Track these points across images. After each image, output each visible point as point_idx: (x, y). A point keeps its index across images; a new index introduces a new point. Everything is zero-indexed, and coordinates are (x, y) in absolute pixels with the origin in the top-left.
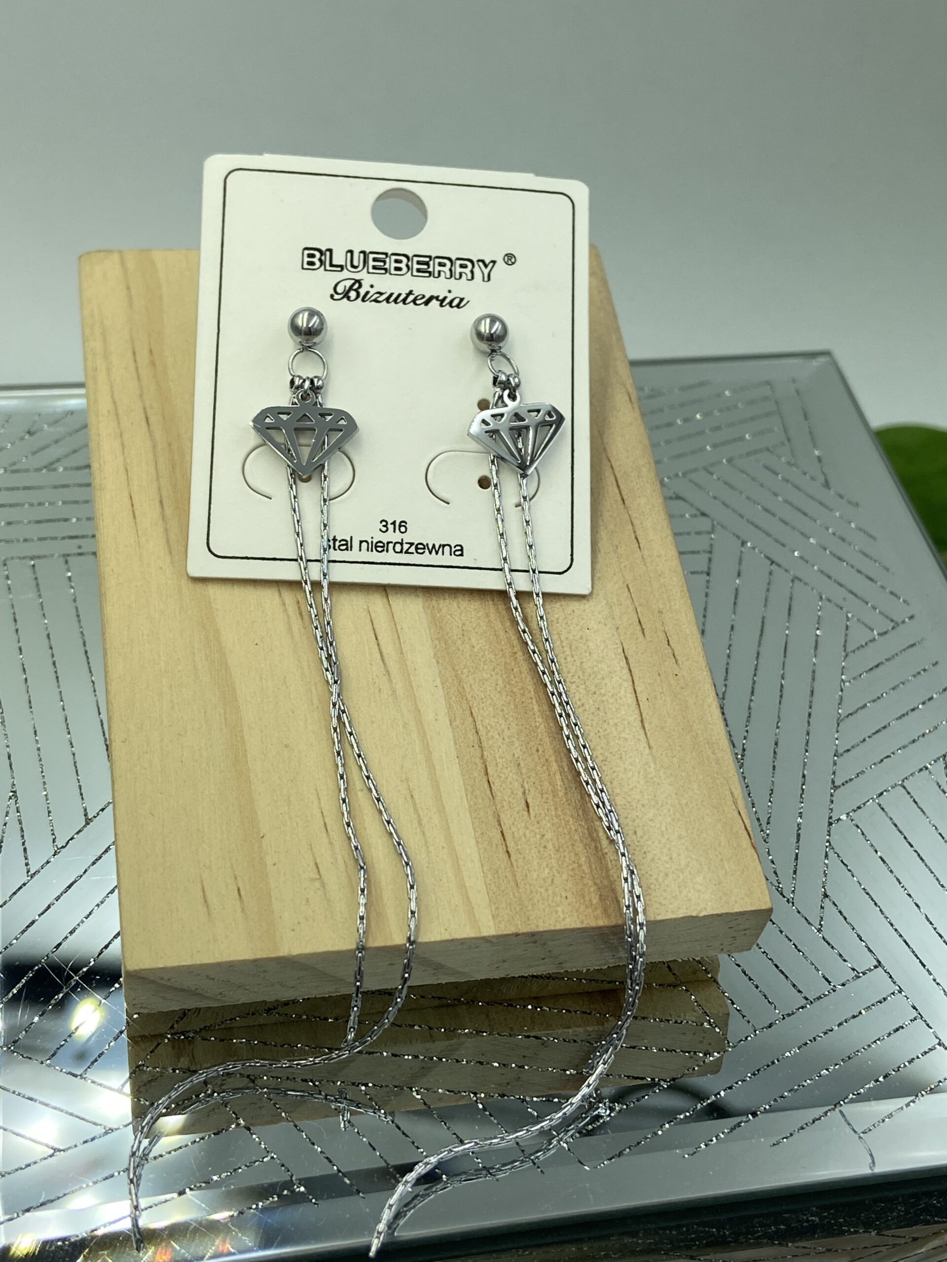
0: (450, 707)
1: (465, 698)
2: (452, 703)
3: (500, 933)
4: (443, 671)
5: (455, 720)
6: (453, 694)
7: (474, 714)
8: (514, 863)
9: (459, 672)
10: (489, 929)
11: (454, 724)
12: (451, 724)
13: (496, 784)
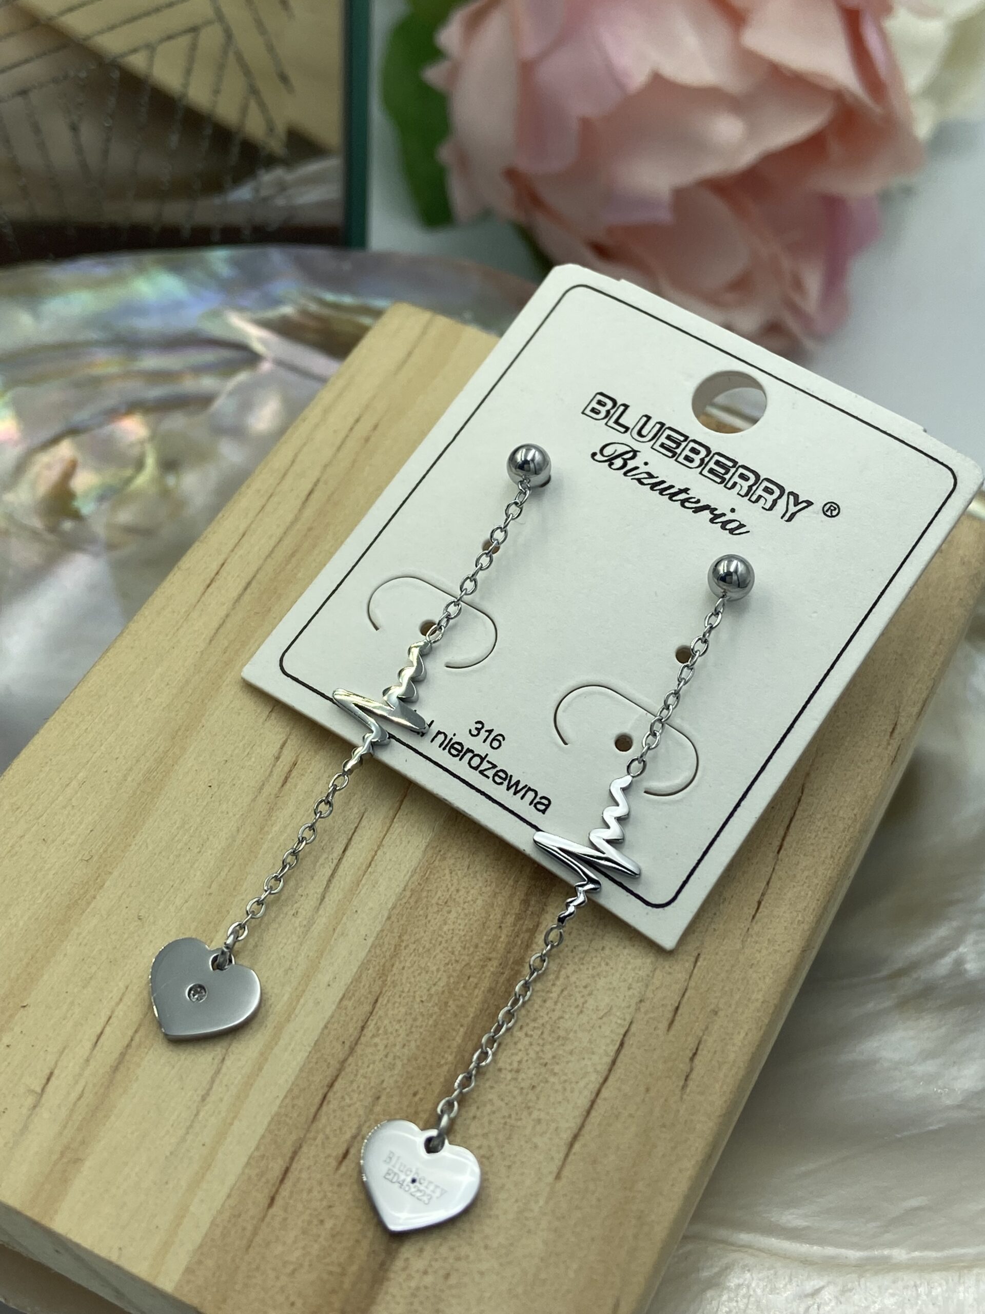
0: (357, 979)
1: (384, 978)
2: (364, 976)
3: (177, 1295)
4: (385, 932)
5: (350, 999)
6: (374, 967)
7: (378, 1005)
8: (268, 1219)
9: (404, 944)
10: (168, 1283)
11: (345, 1003)
12: (341, 1000)
13: (331, 1106)
